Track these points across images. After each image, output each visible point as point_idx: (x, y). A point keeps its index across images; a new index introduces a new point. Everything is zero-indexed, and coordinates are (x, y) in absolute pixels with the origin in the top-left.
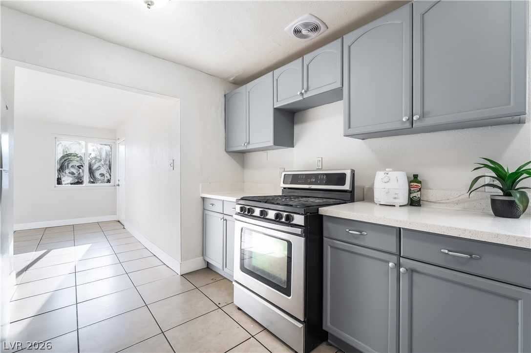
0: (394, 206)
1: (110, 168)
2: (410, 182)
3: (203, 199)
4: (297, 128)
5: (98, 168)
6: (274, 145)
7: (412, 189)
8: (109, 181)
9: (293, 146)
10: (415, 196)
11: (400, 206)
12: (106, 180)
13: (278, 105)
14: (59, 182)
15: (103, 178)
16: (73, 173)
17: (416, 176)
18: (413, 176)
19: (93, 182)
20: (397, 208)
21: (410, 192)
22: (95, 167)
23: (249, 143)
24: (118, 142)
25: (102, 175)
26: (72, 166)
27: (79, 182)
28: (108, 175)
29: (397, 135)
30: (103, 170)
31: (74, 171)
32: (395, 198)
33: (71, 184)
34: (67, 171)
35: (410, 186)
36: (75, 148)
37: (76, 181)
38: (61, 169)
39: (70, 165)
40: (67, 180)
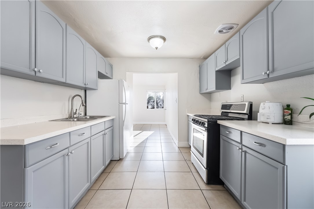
0: (269, 123)
1: (163, 102)
2: (284, 109)
3: (188, 116)
4: (232, 78)
5: (159, 102)
6: (216, 89)
7: (285, 114)
8: (163, 108)
9: (231, 89)
10: (286, 118)
11: (272, 123)
12: (162, 107)
13: (217, 69)
14: (148, 108)
15: (161, 106)
16: (151, 104)
17: (288, 106)
18: (286, 105)
19: (158, 108)
20: (270, 124)
21: (284, 116)
22: (158, 102)
23: (207, 89)
24: (166, 90)
25: (161, 105)
26: (151, 102)
27: (153, 108)
28: (163, 105)
29: (281, 80)
30: (161, 103)
31: (152, 103)
32: (268, 118)
33: (151, 108)
34: (150, 103)
35: (284, 112)
36: (152, 95)
37: (152, 107)
38: (148, 103)
39: (151, 101)
40: (150, 107)
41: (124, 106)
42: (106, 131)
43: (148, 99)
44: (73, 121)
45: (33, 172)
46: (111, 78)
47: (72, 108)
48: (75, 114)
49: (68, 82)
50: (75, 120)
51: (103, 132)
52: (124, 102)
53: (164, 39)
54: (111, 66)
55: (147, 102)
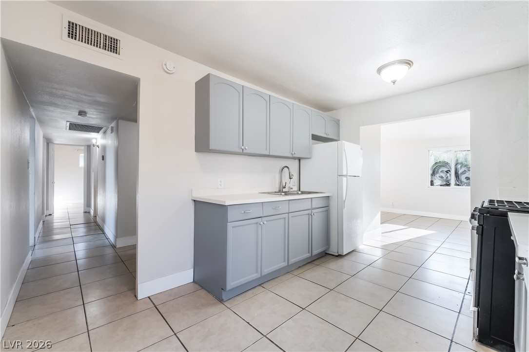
5: (463, 173)
14: (432, 184)
15: (468, 181)
16: (442, 177)
19: (458, 185)
22: (460, 172)
25: (468, 178)
26: (442, 171)
27: (448, 185)
30: (469, 174)
31: (443, 175)
33: (441, 185)
34: (438, 175)
36: (444, 157)
37: (445, 183)
38: (433, 174)
39: (440, 170)
40: (438, 182)
41: (344, 179)
42: (314, 211)
43: (433, 166)
44: (281, 194)
45: (233, 227)
46: (336, 139)
47: (281, 181)
48: (285, 188)
49: (271, 154)
50: (283, 194)
51: (309, 212)
52: (345, 173)
53: (409, 63)
54: (337, 123)
55: (430, 172)
